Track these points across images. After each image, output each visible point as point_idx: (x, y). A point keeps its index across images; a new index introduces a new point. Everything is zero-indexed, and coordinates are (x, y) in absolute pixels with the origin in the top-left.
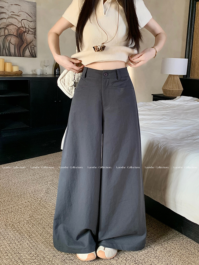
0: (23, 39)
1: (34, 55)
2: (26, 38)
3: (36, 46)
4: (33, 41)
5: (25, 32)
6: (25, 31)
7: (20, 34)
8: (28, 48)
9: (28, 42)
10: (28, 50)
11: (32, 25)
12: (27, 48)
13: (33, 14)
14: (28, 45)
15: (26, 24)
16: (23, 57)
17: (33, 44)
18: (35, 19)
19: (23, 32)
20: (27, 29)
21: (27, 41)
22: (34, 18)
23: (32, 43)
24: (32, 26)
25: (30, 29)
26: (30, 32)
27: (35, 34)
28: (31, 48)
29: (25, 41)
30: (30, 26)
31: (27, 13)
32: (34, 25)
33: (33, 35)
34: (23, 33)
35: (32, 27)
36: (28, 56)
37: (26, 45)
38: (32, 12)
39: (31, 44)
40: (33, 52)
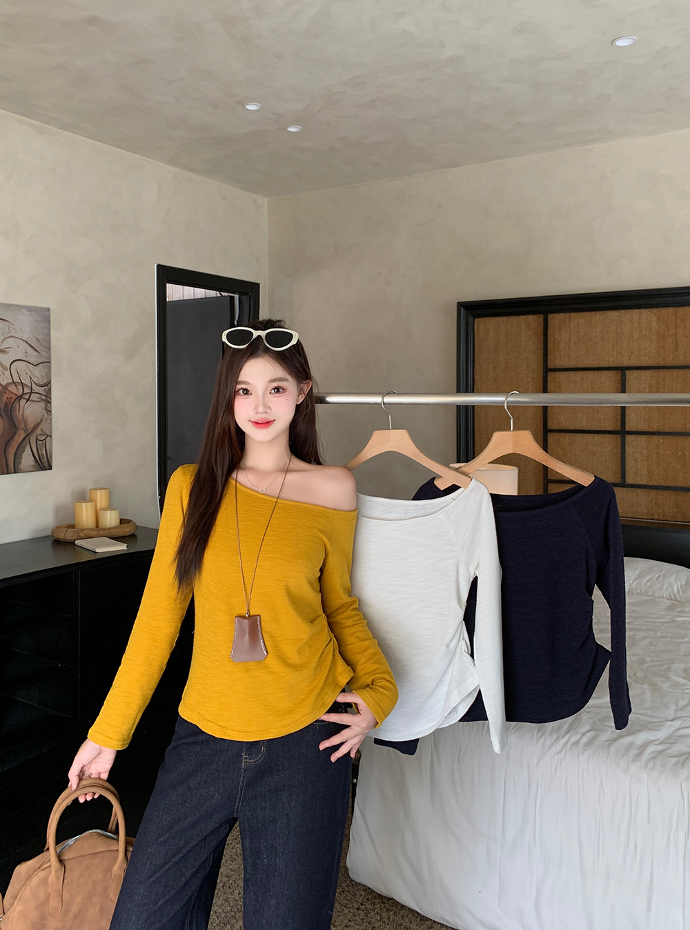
0: (15, 420)
1: (46, 465)
2: (22, 415)
3: (51, 437)
4: (44, 422)
5: (20, 397)
6: (22, 396)
7: (6, 405)
8: (28, 445)
9: (28, 428)
10: (28, 450)
11: (38, 374)
12: (26, 446)
13: (43, 343)
14: (28, 435)
15: (25, 373)
16: (15, 473)
17: (42, 430)
18: (47, 355)
19: (14, 397)
20: (25, 388)
21: (26, 425)
22: (44, 354)
23: (40, 427)
24: (40, 377)
25: (34, 387)
26: (34, 397)
27: (47, 399)
28: (36, 442)
29: (22, 426)
30: (35, 377)
31: (27, 342)
32: (44, 374)
33: (42, 404)
34: (17, 402)
35: (39, 379)
36: (29, 470)
37: (23, 436)
38: (40, 337)
39: (38, 431)
40: (42, 455)
